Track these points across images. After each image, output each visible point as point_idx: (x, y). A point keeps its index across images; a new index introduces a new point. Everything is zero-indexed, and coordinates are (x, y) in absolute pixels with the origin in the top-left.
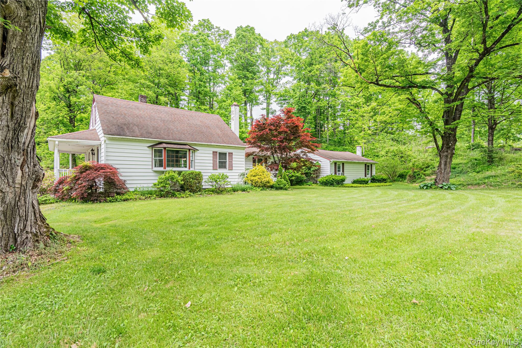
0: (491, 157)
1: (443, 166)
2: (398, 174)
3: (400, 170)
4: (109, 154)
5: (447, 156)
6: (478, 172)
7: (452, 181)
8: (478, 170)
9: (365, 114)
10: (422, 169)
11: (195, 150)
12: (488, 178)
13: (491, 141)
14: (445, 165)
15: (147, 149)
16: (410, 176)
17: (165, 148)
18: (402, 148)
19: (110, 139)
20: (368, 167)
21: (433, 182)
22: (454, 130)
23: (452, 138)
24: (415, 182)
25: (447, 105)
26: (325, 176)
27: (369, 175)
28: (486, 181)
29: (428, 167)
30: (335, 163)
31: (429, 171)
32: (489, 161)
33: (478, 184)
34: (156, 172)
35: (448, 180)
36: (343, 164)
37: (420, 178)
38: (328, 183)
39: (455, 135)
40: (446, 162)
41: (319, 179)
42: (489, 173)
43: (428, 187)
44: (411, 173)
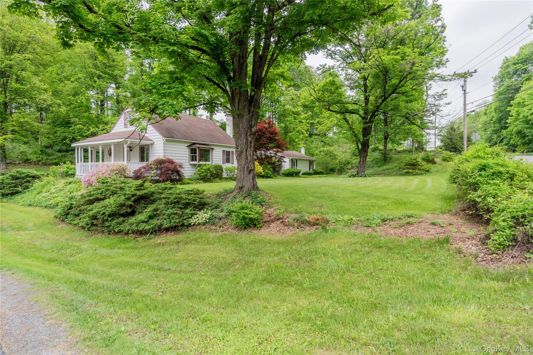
0: (385, 157)
1: (361, 163)
2: (329, 169)
3: (331, 166)
4: (166, 151)
5: (364, 156)
6: (379, 167)
7: (366, 172)
8: (379, 166)
9: (303, 121)
10: (345, 165)
11: (212, 149)
12: (384, 170)
13: (385, 146)
14: (363, 162)
15: (186, 148)
16: (338, 170)
17: (198, 148)
18: (331, 149)
19: (167, 141)
20: (311, 163)
21: (356, 173)
22: (368, 140)
23: (367, 145)
24: (341, 174)
25: (365, 125)
26: (286, 169)
27: (312, 169)
28: (384, 172)
29: (348, 163)
30: (292, 160)
31: (349, 166)
32: (384, 160)
33: (380, 174)
34: (191, 165)
35: (364, 171)
36: (297, 161)
37: (344, 171)
38: (289, 174)
39: (368, 143)
40: (363, 160)
41: (282, 172)
42: (385, 167)
43: (354, 176)
44: (338, 167)
